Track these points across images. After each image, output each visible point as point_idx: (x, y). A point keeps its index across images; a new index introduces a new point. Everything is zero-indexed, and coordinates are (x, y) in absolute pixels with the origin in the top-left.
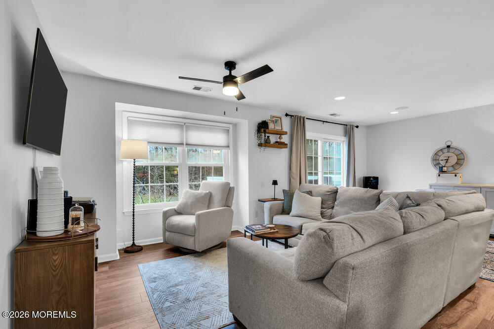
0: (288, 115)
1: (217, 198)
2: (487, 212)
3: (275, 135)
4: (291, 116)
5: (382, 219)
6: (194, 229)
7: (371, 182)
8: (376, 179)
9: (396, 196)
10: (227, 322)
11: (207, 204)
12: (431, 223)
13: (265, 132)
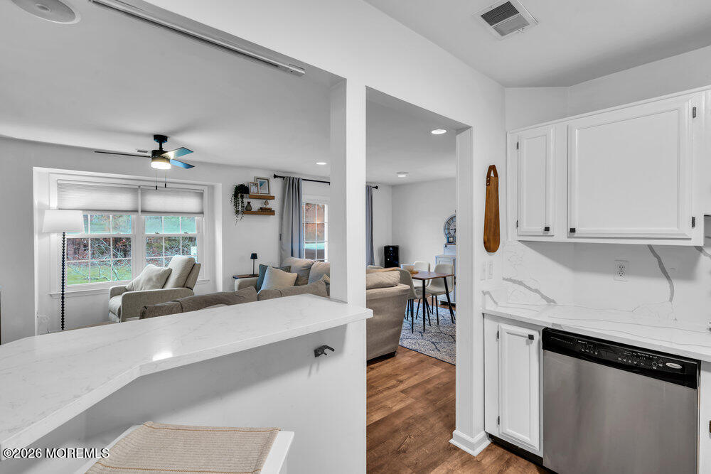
0: (278, 177)
1: (175, 276)
3: (258, 200)
8: (396, 248)
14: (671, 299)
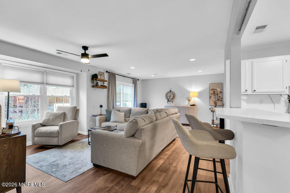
0: (108, 72)
1: (69, 115)
2: (178, 114)
3: (101, 82)
4: (109, 72)
5: (150, 116)
6: (58, 133)
7: (144, 105)
8: (146, 104)
9: (153, 110)
10: (90, 168)
11: (63, 119)
12: (163, 117)
13: (96, 80)
14: (274, 109)
